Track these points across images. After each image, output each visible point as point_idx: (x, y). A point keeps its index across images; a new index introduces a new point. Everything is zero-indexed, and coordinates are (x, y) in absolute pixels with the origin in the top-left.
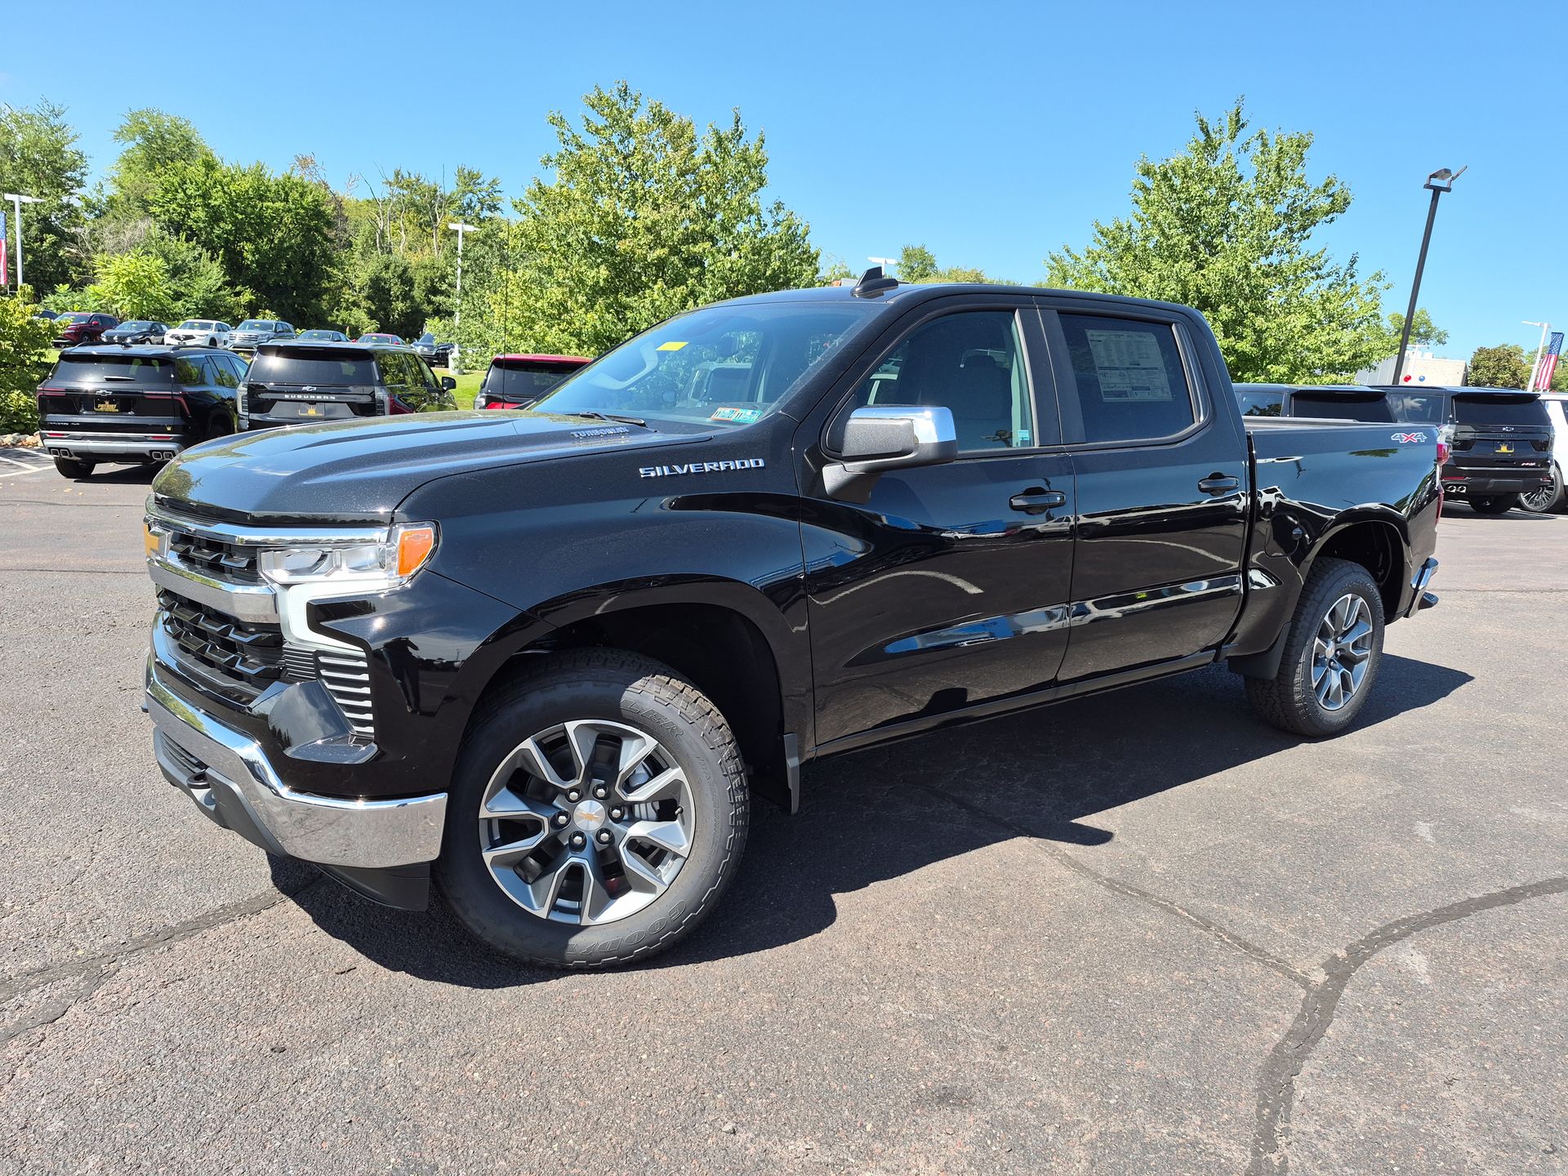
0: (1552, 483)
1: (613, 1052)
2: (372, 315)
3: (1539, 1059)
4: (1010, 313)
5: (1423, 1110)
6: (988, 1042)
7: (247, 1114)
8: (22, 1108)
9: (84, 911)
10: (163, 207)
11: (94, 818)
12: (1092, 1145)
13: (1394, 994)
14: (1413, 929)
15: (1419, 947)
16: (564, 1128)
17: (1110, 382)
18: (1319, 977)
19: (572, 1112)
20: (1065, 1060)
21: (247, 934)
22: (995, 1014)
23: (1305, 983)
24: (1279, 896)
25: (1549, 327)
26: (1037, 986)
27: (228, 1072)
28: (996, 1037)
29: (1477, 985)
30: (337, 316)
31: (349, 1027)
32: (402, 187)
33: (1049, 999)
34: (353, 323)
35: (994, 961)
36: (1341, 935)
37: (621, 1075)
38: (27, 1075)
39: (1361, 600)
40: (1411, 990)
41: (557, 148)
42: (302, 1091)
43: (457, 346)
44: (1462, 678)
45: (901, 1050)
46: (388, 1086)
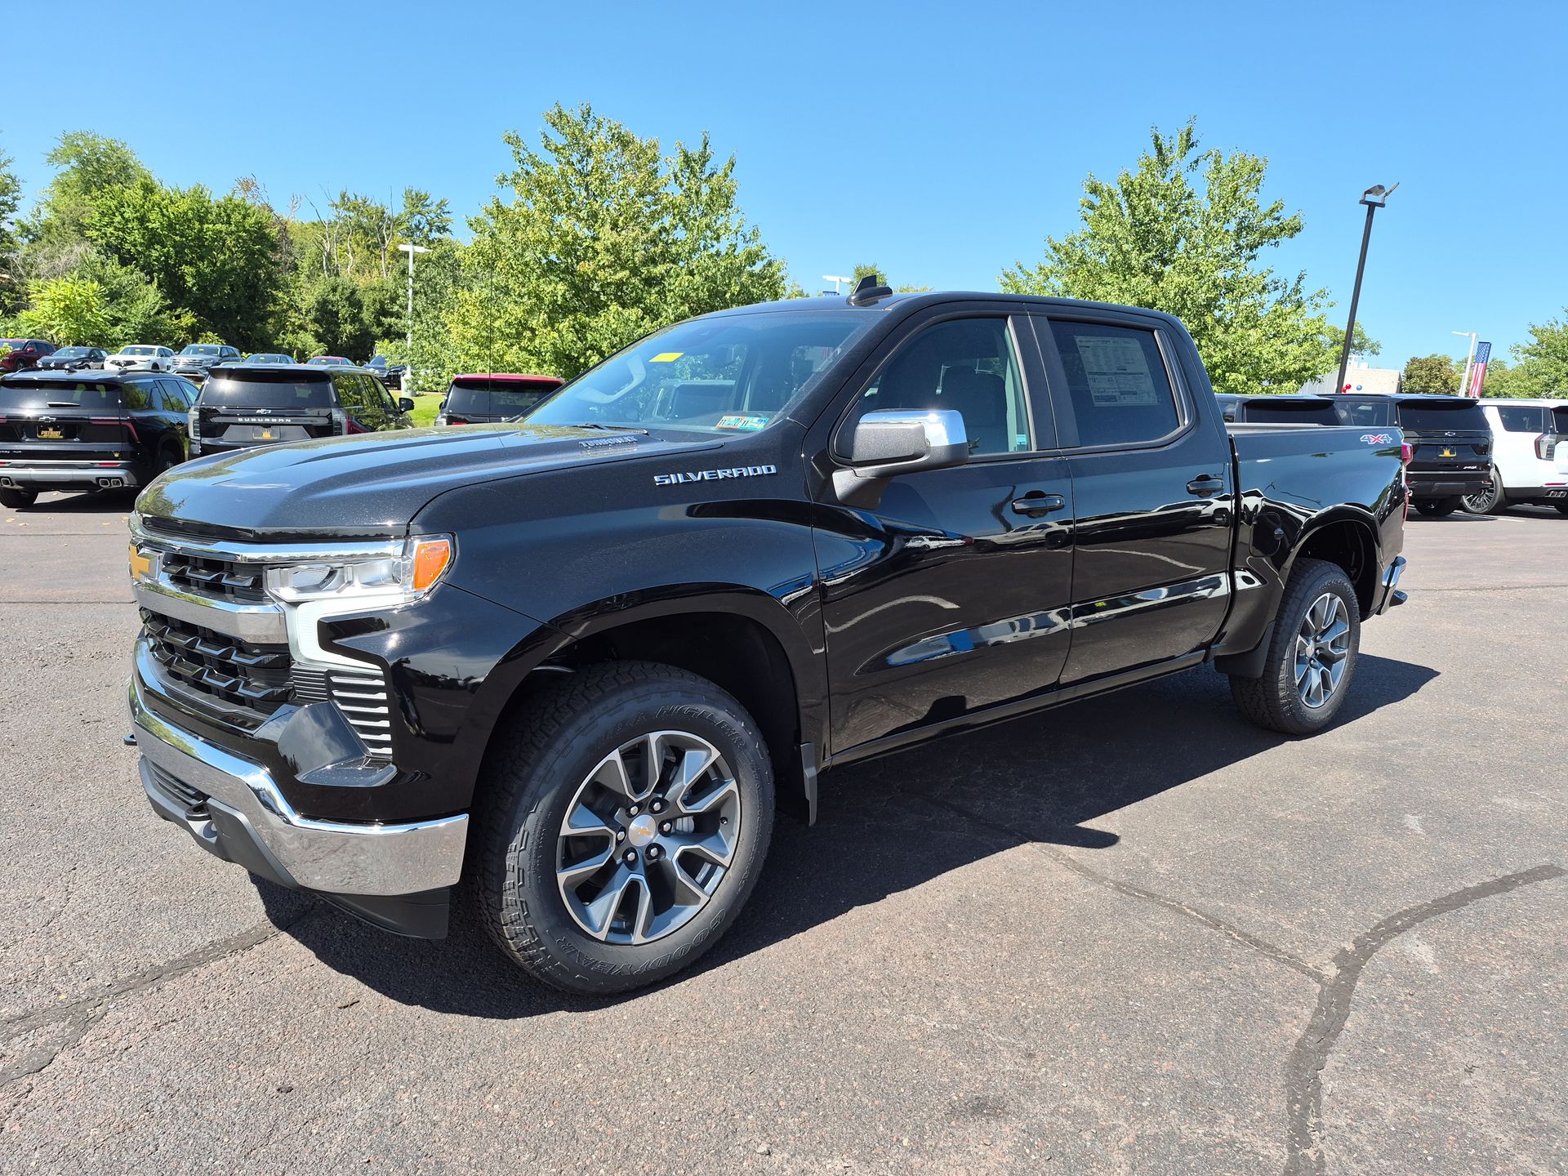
0: (1492, 486)
1: (636, 1077)
2: (319, 338)
3: (1552, 1043)
4: (1003, 320)
5: (1448, 1099)
6: (1014, 1050)
7: (257, 1158)
8: (15, 1163)
9: (64, 954)
10: (100, 230)
11: (66, 856)
12: (1130, 1149)
13: (1405, 986)
14: (1415, 920)
15: (1423, 937)
16: (594, 1157)
17: (1099, 386)
18: (1331, 971)
19: (601, 1140)
20: (1093, 1064)
21: (240, 972)
22: (1019, 1021)
23: (1319, 978)
24: (1283, 892)
25: (1477, 337)
26: (1057, 991)
27: (233, 1116)
28: (1023, 1044)
29: (1484, 973)
30: (283, 340)
31: (358, 1063)
32: (348, 209)
33: (1070, 1004)
34: (299, 346)
35: (1012, 968)
36: (1347, 928)
37: (647, 1100)
38: (17, 1128)
39: (1338, 599)
40: (1422, 980)
41: (514, 167)
42: (315, 1132)
43: (409, 368)
44: (1427, 674)
45: (929, 1062)
46: (405, 1123)
